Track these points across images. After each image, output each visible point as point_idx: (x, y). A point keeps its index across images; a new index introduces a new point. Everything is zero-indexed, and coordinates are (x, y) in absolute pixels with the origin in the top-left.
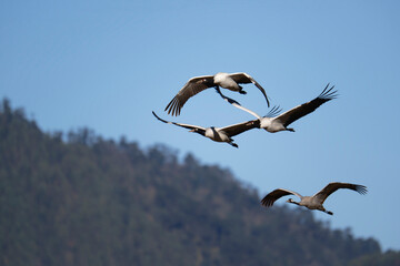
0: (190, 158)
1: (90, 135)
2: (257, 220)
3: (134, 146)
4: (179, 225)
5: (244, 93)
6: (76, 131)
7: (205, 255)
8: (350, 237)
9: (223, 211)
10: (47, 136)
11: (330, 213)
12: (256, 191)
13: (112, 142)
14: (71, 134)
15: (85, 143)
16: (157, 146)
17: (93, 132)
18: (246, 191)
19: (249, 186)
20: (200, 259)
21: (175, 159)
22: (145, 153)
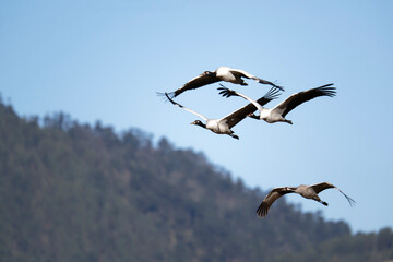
0: (164, 142)
1: (65, 120)
2: (231, 204)
3: (109, 130)
4: (153, 208)
6: (52, 116)
7: (179, 238)
8: (321, 219)
9: (197, 195)
10: (24, 120)
11: (325, 204)
12: (229, 175)
13: (87, 126)
14: (47, 119)
15: (61, 128)
16: (131, 130)
17: (68, 116)
18: (219, 174)
19: (223, 169)
20: (174, 241)
21: (149, 143)
22: (120, 137)
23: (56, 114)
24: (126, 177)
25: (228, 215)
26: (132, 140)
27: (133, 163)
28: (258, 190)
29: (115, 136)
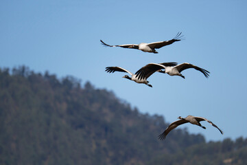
0: (88, 85)
1: (26, 70)
2: (130, 123)
3: (54, 77)
4: (81, 126)
5: (157, 53)
6: (17, 68)
7: (98, 145)
8: (187, 133)
9: (109, 118)
12: (129, 105)
13: (40, 75)
14: (14, 70)
15: (23, 76)
16: (68, 77)
17: (28, 68)
18: (123, 105)
19: (125, 102)
20: (94, 147)
21: (79, 85)
22: (61, 81)
23: (20, 67)
24: (64, 106)
25: (129, 131)
26: (68, 83)
27: (69, 98)
28: (147, 114)
29: (57, 81)
